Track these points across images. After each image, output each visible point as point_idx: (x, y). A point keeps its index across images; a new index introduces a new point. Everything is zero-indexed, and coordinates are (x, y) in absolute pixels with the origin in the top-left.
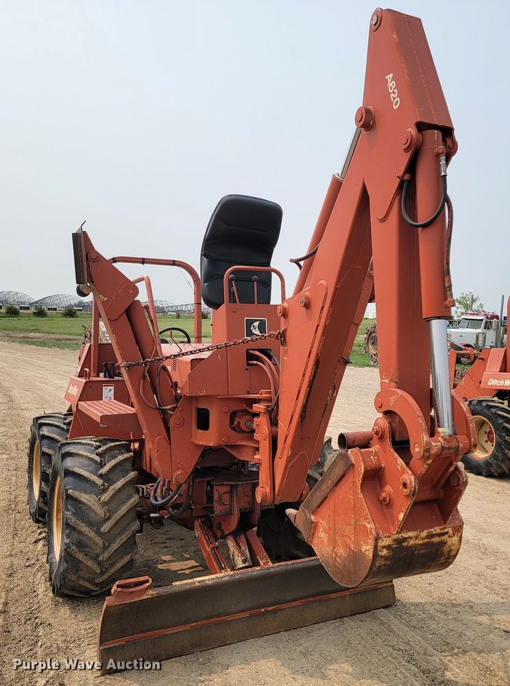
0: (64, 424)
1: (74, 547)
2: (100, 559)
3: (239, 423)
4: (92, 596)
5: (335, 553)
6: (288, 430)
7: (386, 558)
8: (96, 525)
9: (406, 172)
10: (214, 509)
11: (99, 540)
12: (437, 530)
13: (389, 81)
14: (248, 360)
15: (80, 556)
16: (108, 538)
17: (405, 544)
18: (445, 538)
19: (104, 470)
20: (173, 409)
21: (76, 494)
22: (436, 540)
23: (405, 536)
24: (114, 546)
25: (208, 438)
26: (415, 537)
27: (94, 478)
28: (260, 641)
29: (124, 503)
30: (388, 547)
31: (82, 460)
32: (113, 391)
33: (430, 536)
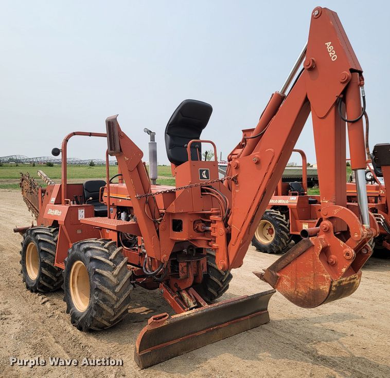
0: (50, 232)
1: (101, 302)
2: (115, 307)
3: (198, 227)
4: (105, 330)
5: (297, 291)
6: (241, 230)
7: (334, 291)
8: (112, 288)
9: (341, 94)
10: (180, 276)
11: (115, 297)
12: (353, 276)
13: (328, 46)
14: (202, 192)
15: (105, 306)
16: (119, 295)
17: (341, 284)
18: (355, 280)
19: (112, 257)
20: (160, 221)
21: (100, 271)
22: (352, 281)
23: (342, 280)
24: (122, 300)
25: (181, 236)
26: (345, 280)
27: (108, 262)
28: (214, 345)
29: (125, 275)
30: (335, 286)
31: (97, 252)
32: (84, 212)
33: (350, 280)
